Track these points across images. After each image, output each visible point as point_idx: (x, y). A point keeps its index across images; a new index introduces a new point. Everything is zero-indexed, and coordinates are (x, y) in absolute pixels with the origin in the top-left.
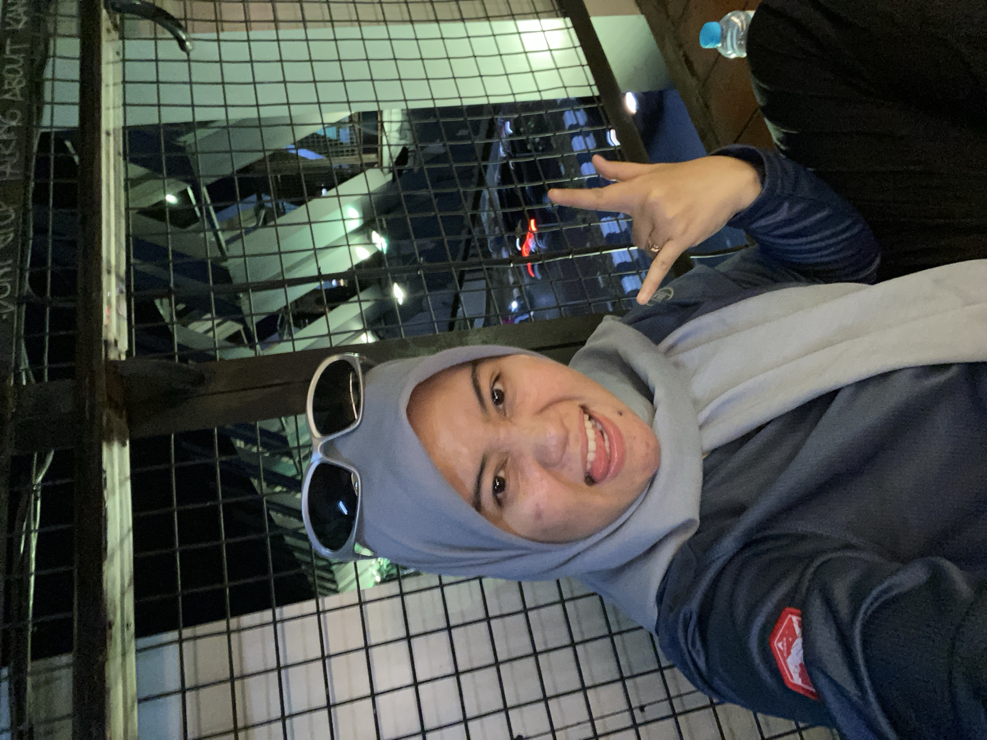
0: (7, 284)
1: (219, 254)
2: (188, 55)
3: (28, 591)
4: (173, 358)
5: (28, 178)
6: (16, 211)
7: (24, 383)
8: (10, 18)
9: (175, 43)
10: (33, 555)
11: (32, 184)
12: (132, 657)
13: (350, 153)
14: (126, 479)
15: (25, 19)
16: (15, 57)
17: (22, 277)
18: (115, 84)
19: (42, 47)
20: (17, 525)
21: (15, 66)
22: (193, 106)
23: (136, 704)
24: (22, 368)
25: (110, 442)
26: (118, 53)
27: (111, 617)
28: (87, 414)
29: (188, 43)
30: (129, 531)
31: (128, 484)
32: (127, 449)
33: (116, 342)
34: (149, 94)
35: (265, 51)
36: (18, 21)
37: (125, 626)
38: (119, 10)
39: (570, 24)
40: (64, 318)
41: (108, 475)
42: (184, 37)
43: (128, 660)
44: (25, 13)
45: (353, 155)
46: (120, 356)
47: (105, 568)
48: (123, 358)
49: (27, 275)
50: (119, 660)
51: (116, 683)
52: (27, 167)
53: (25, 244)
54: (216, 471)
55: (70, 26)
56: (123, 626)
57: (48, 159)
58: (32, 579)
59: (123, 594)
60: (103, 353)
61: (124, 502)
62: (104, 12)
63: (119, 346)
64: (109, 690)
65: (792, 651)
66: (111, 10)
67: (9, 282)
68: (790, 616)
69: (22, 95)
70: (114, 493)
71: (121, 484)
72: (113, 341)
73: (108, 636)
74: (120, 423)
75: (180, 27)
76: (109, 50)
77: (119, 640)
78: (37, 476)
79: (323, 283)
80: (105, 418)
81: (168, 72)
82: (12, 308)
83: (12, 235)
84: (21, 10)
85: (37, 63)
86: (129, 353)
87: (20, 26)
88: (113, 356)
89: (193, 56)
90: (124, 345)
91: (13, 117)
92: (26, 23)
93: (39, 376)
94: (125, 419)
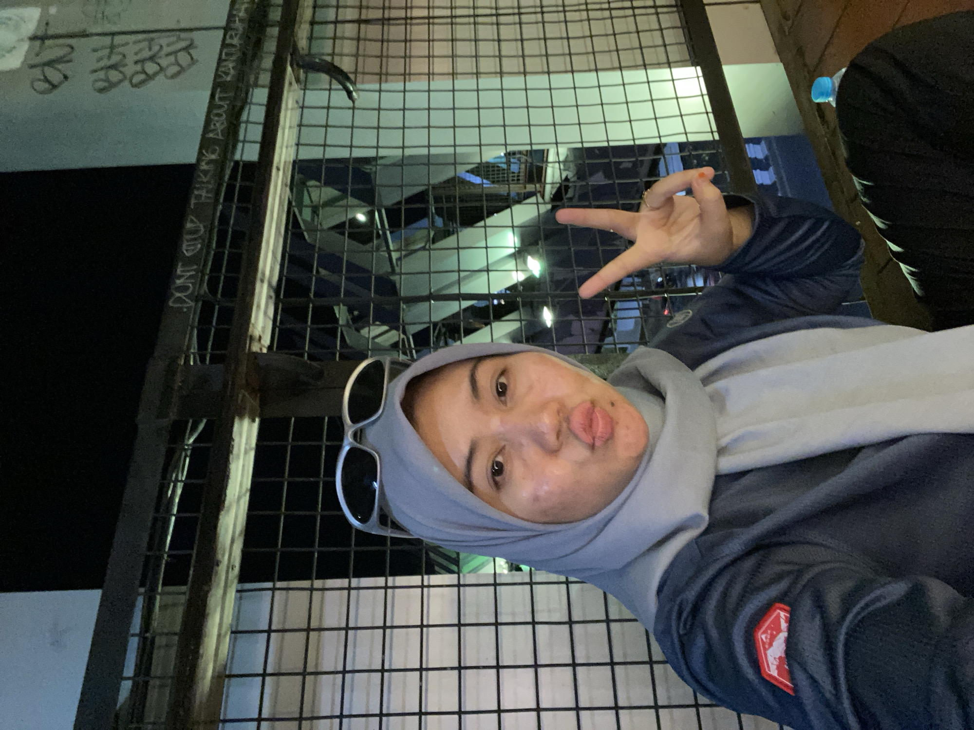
0: (190, 285)
1: (390, 270)
2: (354, 102)
3: (168, 528)
4: (302, 356)
5: (217, 200)
6: (204, 227)
7: (192, 363)
8: (222, 72)
9: (344, 93)
10: (177, 500)
11: (220, 207)
12: (232, 594)
13: (516, 182)
14: (251, 449)
15: (232, 72)
16: (221, 103)
17: (202, 281)
18: (290, 127)
19: (243, 95)
20: (168, 476)
21: (219, 111)
22: (351, 147)
23: (229, 633)
24: (192, 351)
25: (241, 417)
26: (297, 102)
27: (219, 557)
28: (228, 393)
29: (354, 94)
30: (246, 492)
31: (252, 454)
32: (256, 426)
33: (260, 338)
34: (317, 136)
35: (416, 100)
36: (227, 74)
37: (231, 567)
38: (303, 67)
39: (700, 73)
40: (226, 315)
41: (236, 443)
42: (352, 89)
43: (228, 596)
44: (233, 68)
45: (518, 184)
46: (261, 349)
47: (221, 517)
48: (265, 351)
49: (206, 277)
50: (220, 591)
51: (215, 611)
52: (217, 194)
53: (208, 253)
54: (321, 454)
55: (265, 78)
56: (228, 568)
57: (235, 186)
58: (173, 518)
59: (233, 542)
60: (248, 346)
61: (246, 468)
62: (289, 69)
63: (262, 342)
64: (208, 614)
65: (774, 644)
66: (295, 66)
67: (191, 283)
68: (778, 611)
69: (222, 135)
70: (238, 457)
71: (246, 452)
72: (258, 337)
73: (214, 571)
74: (253, 402)
75: (348, 79)
76: (290, 98)
77: (223, 577)
78: (189, 438)
79: (432, 302)
80: (240, 396)
81: (336, 117)
82: (192, 304)
83: (199, 246)
84: (231, 65)
85: (237, 109)
86: (270, 348)
87: (229, 79)
88: (255, 348)
89: (357, 104)
90: (266, 341)
91: (213, 152)
92: (233, 76)
93: (203, 360)
94: (258, 401)
